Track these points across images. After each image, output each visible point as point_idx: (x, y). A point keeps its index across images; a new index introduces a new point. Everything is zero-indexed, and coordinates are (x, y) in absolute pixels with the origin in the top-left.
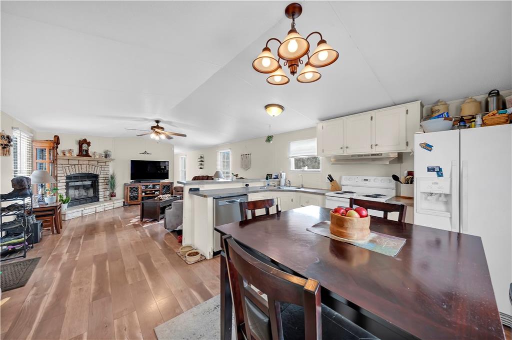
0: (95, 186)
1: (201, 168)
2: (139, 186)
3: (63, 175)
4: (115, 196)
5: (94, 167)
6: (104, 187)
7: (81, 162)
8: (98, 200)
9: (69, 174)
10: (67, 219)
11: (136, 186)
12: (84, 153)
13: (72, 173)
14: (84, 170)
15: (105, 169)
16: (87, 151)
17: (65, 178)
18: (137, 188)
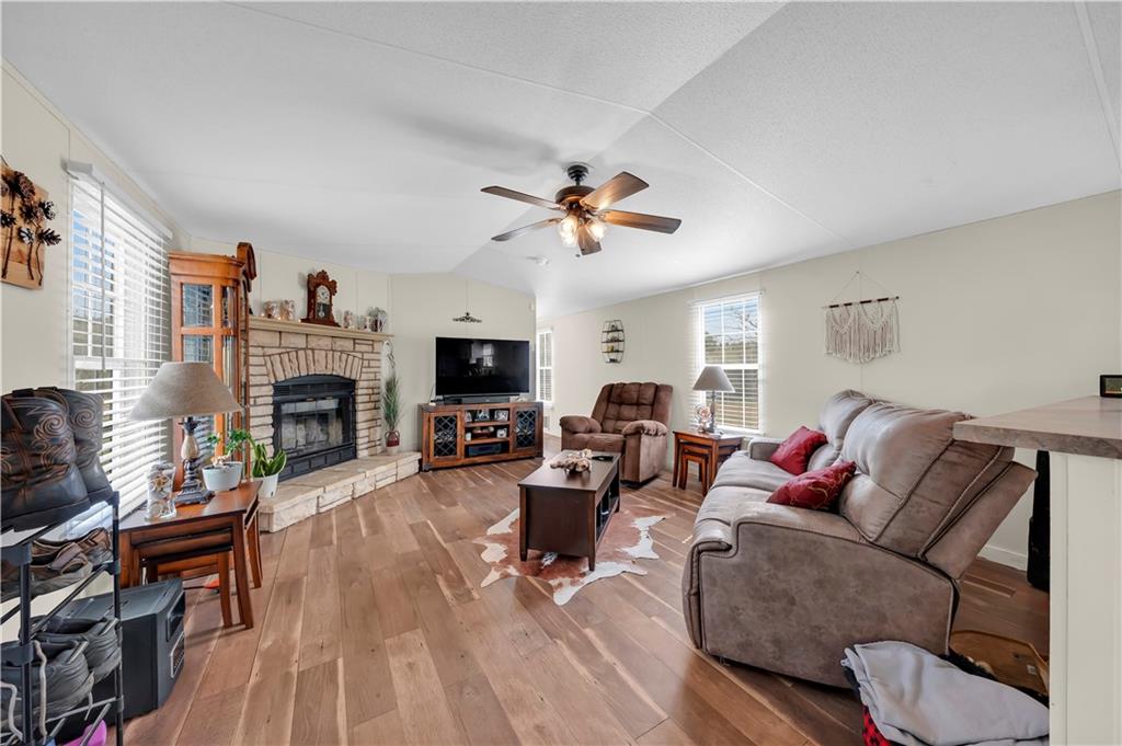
0: (346, 413)
1: (612, 361)
2: (458, 414)
3: (265, 380)
4: (397, 443)
5: (344, 356)
6: (368, 415)
7: (313, 343)
8: (355, 456)
9: (281, 378)
10: (275, 528)
11: (451, 414)
12: (322, 314)
13: (289, 376)
14: (322, 366)
15: (372, 363)
16: (328, 308)
17: (269, 390)
18: (453, 420)
